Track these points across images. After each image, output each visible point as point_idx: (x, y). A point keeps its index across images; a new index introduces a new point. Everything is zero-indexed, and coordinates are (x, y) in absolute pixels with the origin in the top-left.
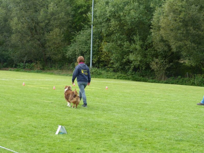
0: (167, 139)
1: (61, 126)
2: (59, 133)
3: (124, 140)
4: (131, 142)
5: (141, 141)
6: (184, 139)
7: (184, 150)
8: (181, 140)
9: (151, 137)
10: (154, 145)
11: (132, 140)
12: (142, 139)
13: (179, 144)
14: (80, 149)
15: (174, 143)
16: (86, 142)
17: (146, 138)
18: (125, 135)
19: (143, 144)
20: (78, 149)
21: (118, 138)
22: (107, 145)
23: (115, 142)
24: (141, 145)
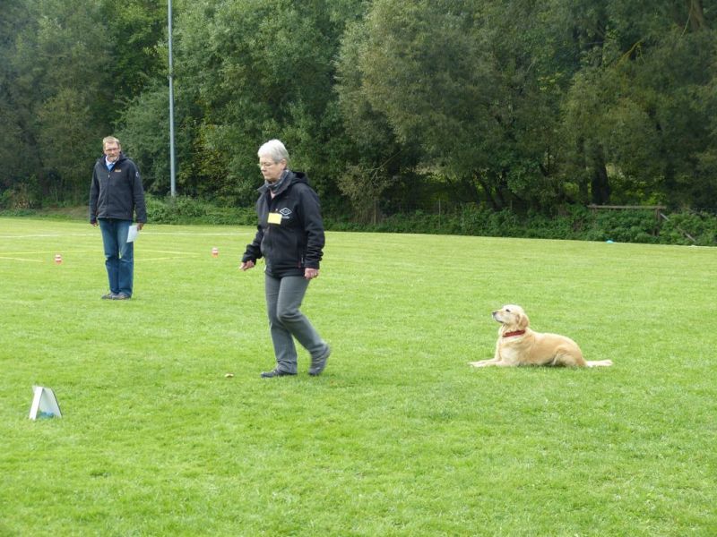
1: (43, 390)
2: (40, 414)
3: (259, 429)
4: (280, 434)
5: (317, 426)
6: (456, 411)
7: (459, 453)
8: (447, 417)
9: (347, 410)
10: (361, 442)
11: (285, 426)
12: (318, 420)
13: (442, 431)
14: (101, 474)
15: (424, 426)
16: (127, 443)
17: (332, 416)
19: (321, 439)
20: (95, 474)
21: (240, 422)
22: (199, 450)
23: (226, 438)
24: (317, 443)
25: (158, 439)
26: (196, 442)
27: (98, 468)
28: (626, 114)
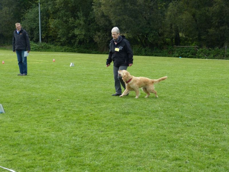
3: (68, 117)
4: (75, 119)
5: (87, 116)
6: (131, 111)
7: (132, 125)
8: (128, 113)
9: (96, 111)
10: (100, 121)
11: (77, 116)
12: (87, 114)
13: (126, 118)
14: (18, 131)
15: (121, 116)
17: (92, 113)
18: (69, 110)
19: (88, 120)
20: (16, 131)
21: (62, 115)
22: (49, 124)
23: (58, 120)
24: (87, 121)
25: (36, 120)
26: (48, 121)
27: (17, 129)
28: (185, 16)
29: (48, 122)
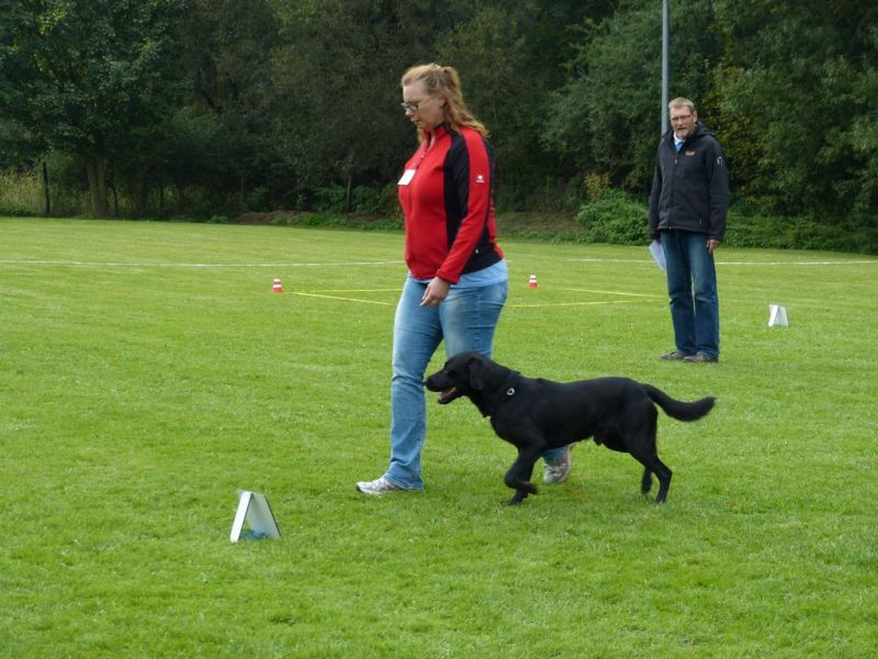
0: (819, 556)
1: (252, 497)
2: (246, 533)
3: (569, 568)
4: (597, 577)
5: (666, 569)
11: (613, 566)
14: (286, 621)
15: (843, 576)
16: (351, 579)
17: (699, 555)
19: (658, 588)
20: (276, 620)
21: (546, 557)
22: (455, 595)
23: (509, 580)
24: (649, 594)
25: (402, 576)
26: (454, 584)
27: (282, 611)
29: (451, 589)
